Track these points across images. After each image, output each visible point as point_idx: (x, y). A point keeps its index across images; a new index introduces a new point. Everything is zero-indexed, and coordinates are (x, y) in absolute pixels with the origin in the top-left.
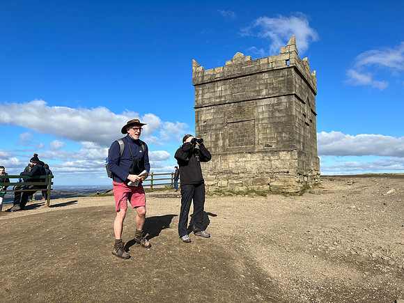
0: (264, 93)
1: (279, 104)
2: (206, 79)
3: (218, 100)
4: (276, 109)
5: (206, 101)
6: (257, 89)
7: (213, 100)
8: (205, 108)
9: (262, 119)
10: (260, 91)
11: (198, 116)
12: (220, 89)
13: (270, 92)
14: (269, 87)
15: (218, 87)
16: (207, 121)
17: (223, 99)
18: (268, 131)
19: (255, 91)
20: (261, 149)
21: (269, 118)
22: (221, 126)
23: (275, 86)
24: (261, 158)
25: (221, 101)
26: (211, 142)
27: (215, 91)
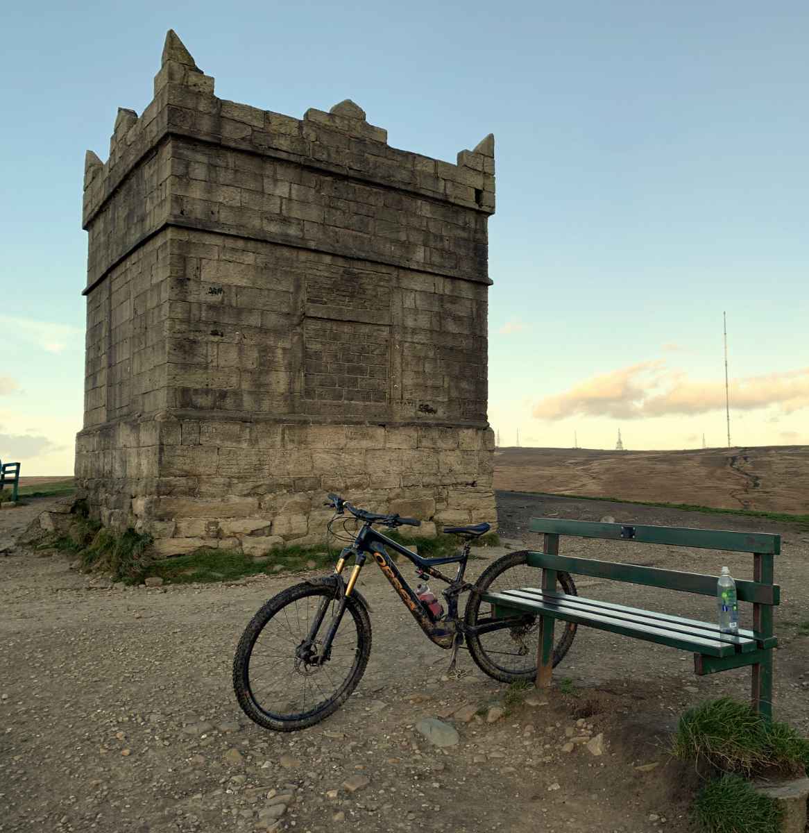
0: (420, 255)
1: (455, 299)
3: (273, 228)
4: (450, 313)
5: (224, 216)
6: (403, 238)
7: (257, 222)
8: (218, 241)
9: (414, 331)
10: (407, 246)
11: (183, 259)
12: (282, 190)
13: (436, 259)
14: (432, 244)
15: (276, 181)
16: (225, 289)
17: (293, 231)
18: (428, 367)
19: (397, 242)
20: (411, 418)
21: (431, 331)
22: (283, 321)
23: (447, 247)
24: (413, 443)
25: (287, 235)
26: (242, 371)
27: (263, 193)
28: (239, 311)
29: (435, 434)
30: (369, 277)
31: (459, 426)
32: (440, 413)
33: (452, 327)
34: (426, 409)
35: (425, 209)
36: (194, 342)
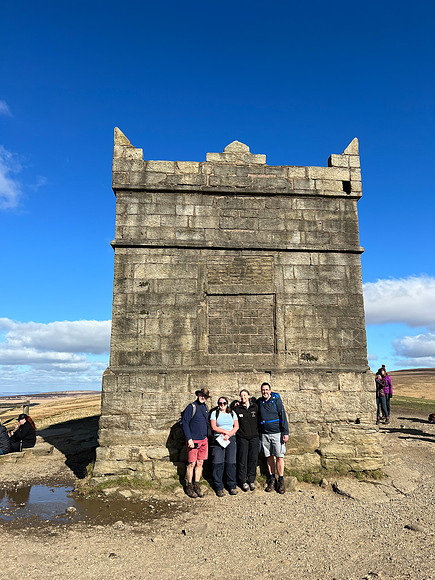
0: (296, 238)
1: (329, 267)
2: (152, 181)
3: (183, 237)
4: (325, 279)
5: (149, 234)
6: (282, 228)
7: (171, 235)
8: (146, 251)
9: (294, 296)
10: (286, 234)
11: (123, 266)
12: (189, 211)
13: (311, 239)
14: (307, 229)
15: (184, 206)
16: (151, 282)
17: (197, 237)
18: (308, 323)
19: (277, 232)
20: (294, 365)
21: (309, 295)
22: (190, 299)
23: (320, 229)
24: (297, 385)
25: (193, 240)
26: (161, 337)
27: (176, 215)
28: (160, 296)
29: (316, 378)
30: (254, 260)
31: (338, 371)
32: (321, 360)
33: (327, 289)
34: (308, 357)
35: (300, 204)
36: (129, 320)
